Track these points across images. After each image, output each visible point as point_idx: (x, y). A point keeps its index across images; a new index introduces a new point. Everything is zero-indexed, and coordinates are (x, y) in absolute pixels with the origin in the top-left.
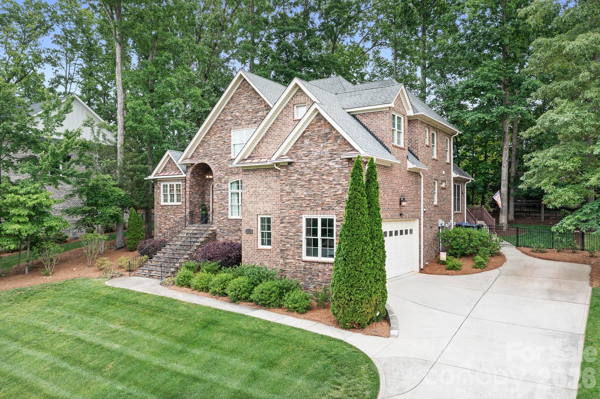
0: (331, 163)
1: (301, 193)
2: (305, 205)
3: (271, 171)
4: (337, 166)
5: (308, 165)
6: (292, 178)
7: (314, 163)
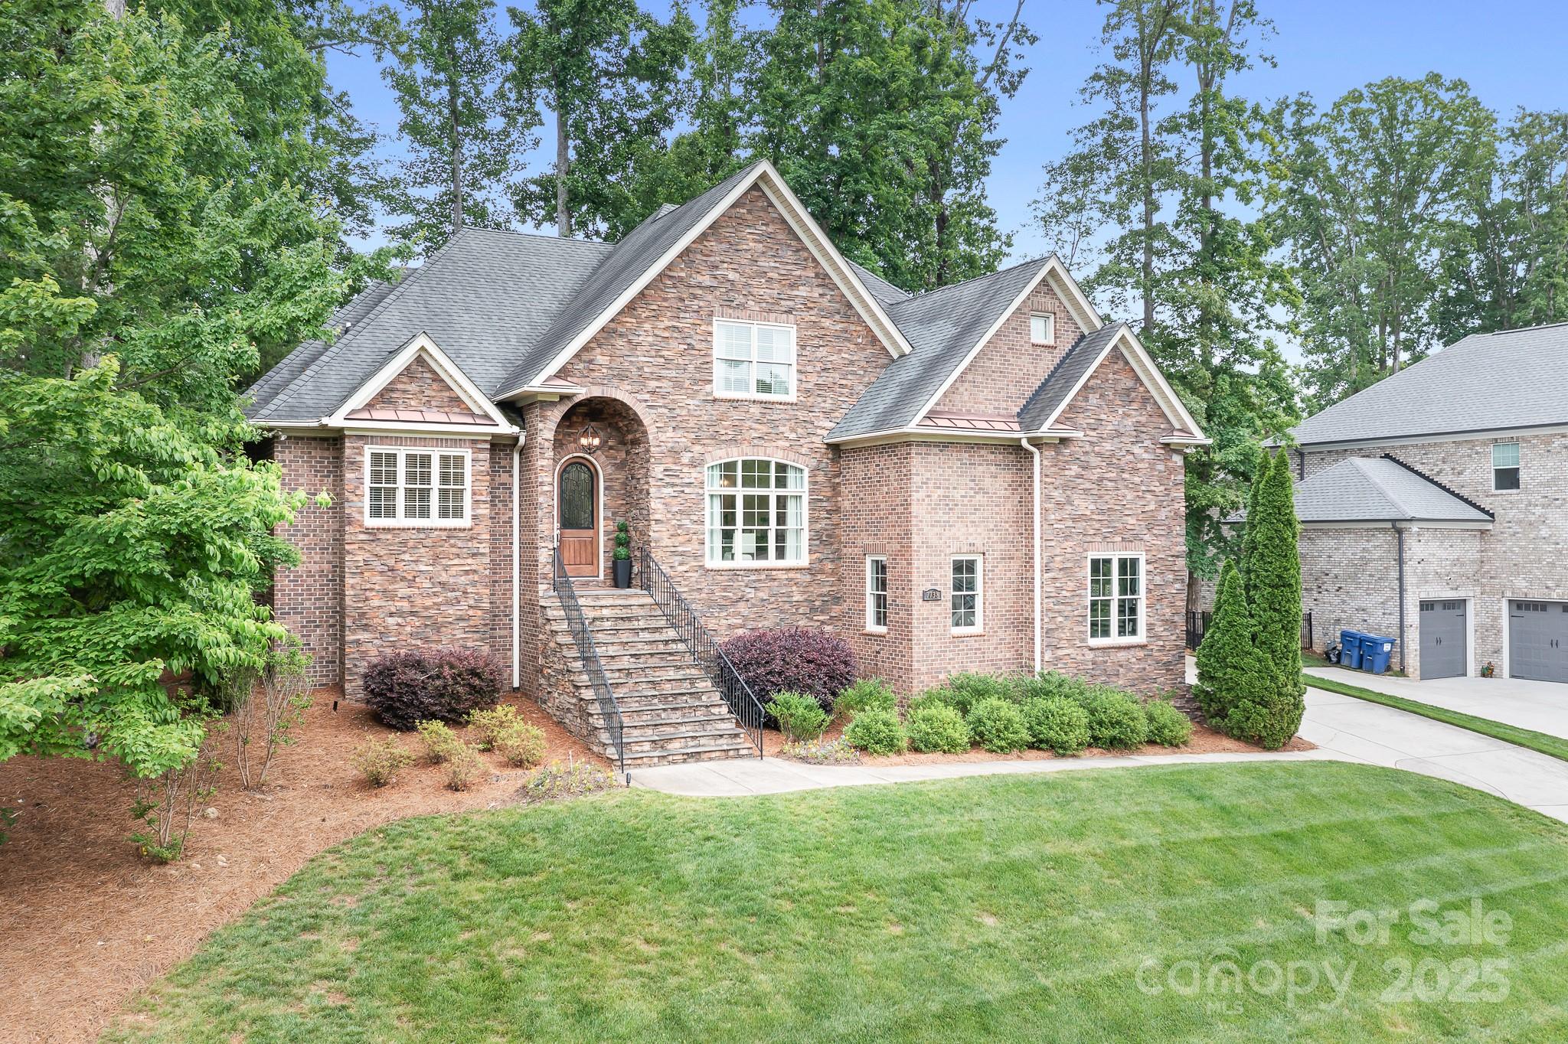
0: (1136, 449)
1: (1084, 505)
2: (1092, 532)
3: (983, 452)
4: (1146, 456)
5: (1097, 449)
6: (1067, 472)
7: (1108, 446)
